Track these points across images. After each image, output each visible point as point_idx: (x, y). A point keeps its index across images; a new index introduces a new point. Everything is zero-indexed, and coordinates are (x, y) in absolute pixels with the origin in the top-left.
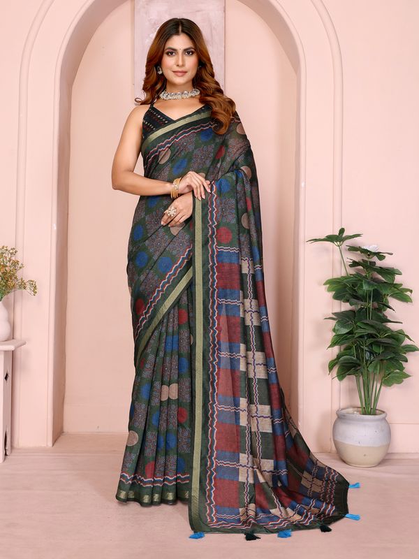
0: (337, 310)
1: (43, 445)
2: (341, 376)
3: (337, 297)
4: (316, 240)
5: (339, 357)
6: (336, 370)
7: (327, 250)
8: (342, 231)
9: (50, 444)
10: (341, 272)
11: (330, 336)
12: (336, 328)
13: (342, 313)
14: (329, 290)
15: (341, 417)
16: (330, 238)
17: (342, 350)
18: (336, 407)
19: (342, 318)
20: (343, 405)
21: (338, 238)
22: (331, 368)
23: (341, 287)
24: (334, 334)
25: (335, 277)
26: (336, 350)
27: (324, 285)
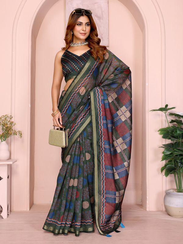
0: (164, 143)
1: (25, 210)
2: (167, 175)
3: (165, 137)
4: (154, 110)
5: (166, 166)
6: (164, 171)
7: (159, 115)
8: (167, 106)
9: (28, 209)
10: (166, 125)
11: (161, 155)
12: (165, 152)
13: (167, 144)
14: (160, 134)
15: (167, 194)
16: (161, 109)
17: (167, 162)
18: (164, 189)
19: (167, 147)
20: (168, 188)
21: (165, 109)
22: (162, 170)
23: (165, 132)
24: (163, 155)
25: (163, 127)
26: (164, 162)
27: (158, 131)
